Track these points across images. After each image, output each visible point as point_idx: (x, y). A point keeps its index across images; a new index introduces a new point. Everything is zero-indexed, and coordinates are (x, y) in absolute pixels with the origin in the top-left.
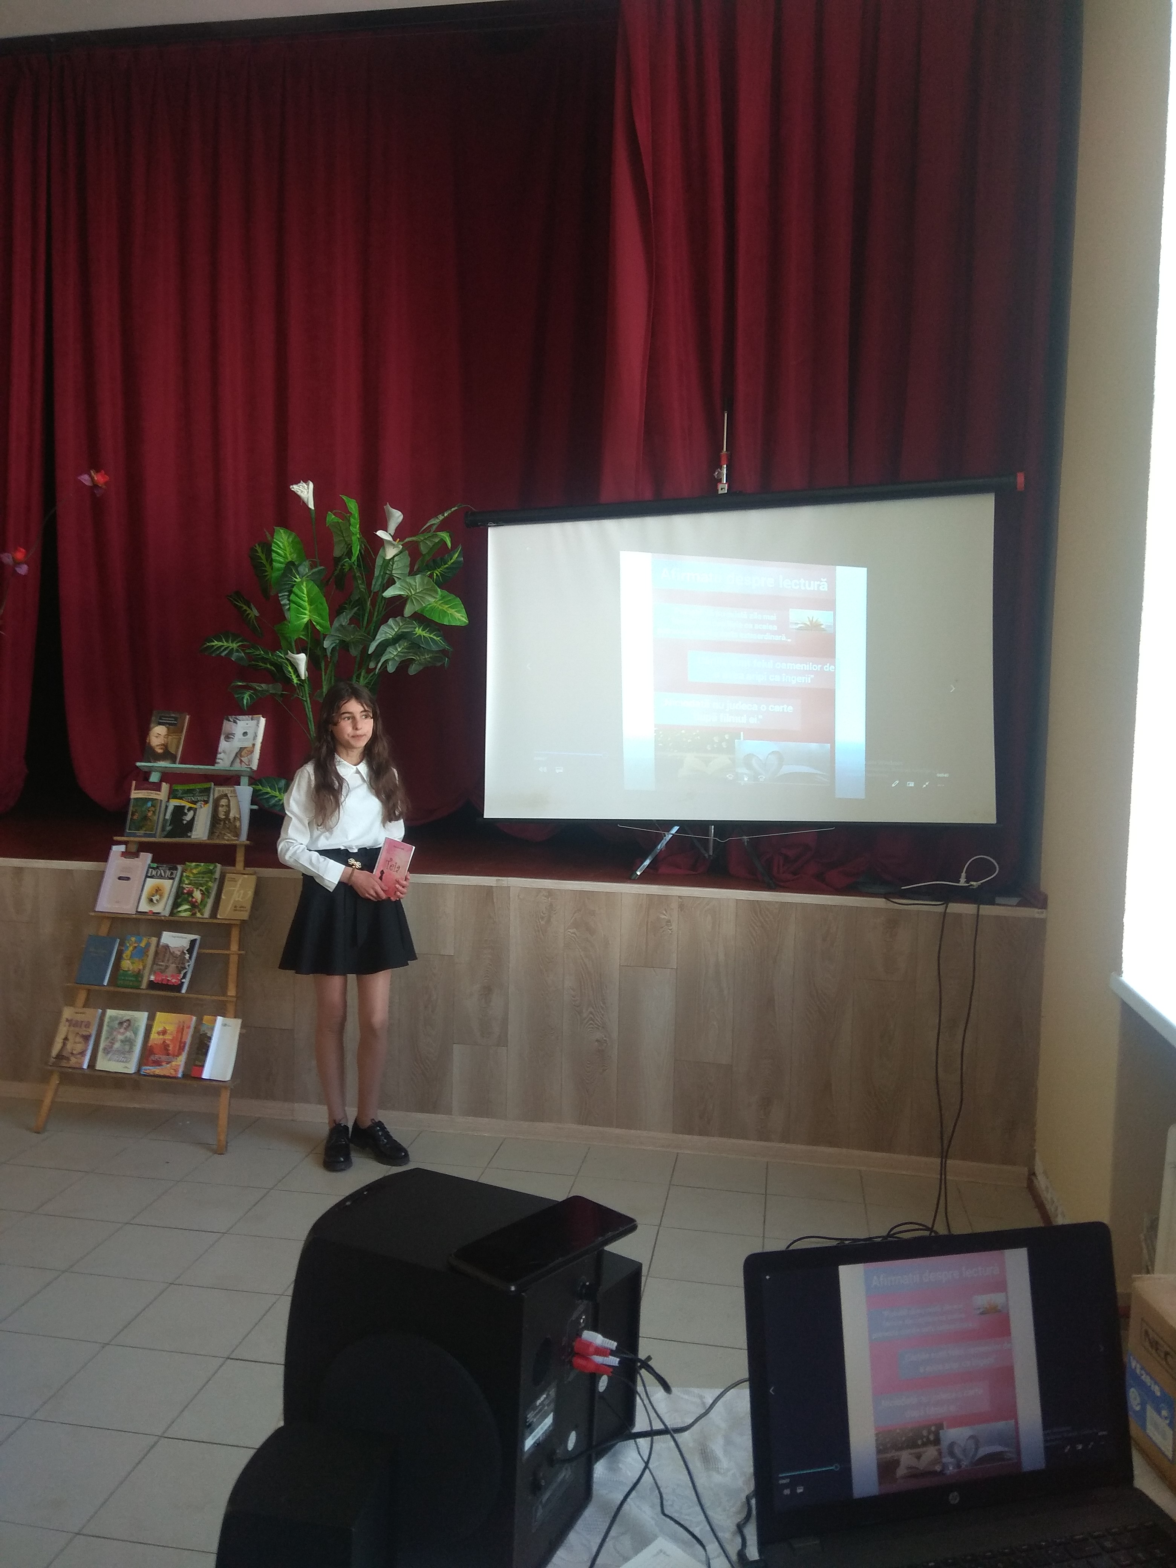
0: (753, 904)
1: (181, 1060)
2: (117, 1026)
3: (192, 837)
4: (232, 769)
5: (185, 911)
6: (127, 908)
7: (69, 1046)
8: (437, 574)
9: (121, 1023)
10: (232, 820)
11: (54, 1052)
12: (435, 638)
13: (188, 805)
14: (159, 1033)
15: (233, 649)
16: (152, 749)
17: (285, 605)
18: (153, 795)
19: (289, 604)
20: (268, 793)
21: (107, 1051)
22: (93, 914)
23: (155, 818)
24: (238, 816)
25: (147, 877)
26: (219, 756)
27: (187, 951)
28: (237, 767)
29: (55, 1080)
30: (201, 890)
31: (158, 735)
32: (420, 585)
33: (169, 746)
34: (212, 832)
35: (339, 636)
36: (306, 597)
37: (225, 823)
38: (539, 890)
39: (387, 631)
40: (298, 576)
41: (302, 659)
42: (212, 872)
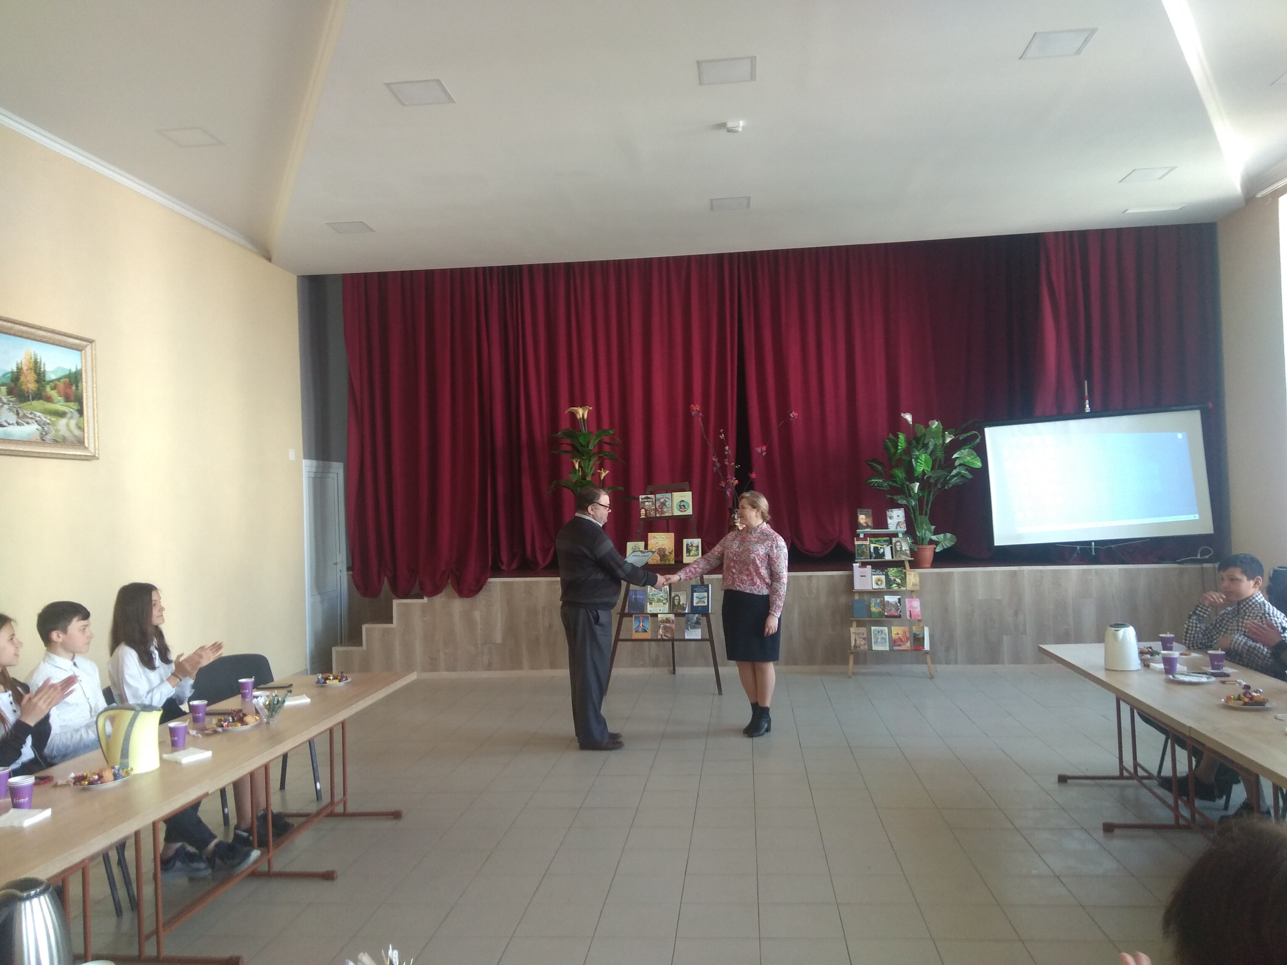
0: (1125, 570)
1: (911, 644)
3: (885, 558)
4: (897, 530)
5: (895, 587)
6: (868, 587)
7: (858, 642)
9: (879, 632)
10: (904, 551)
11: (852, 645)
12: (971, 473)
13: (880, 546)
14: (896, 634)
15: (881, 482)
16: (860, 525)
18: (863, 543)
19: (917, 463)
21: (876, 643)
22: (853, 591)
23: (868, 552)
24: (907, 549)
25: (872, 575)
26: (889, 525)
27: (897, 602)
28: (899, 529)
29: (852, 657)
30: (899, 578)
31: (862, 519)
32: (966, 452)
33: (867, 523)
34: (892, 556)
36: (924, 460)
38: (1037, 570)
41: (917, 485)
42: (898, 571)
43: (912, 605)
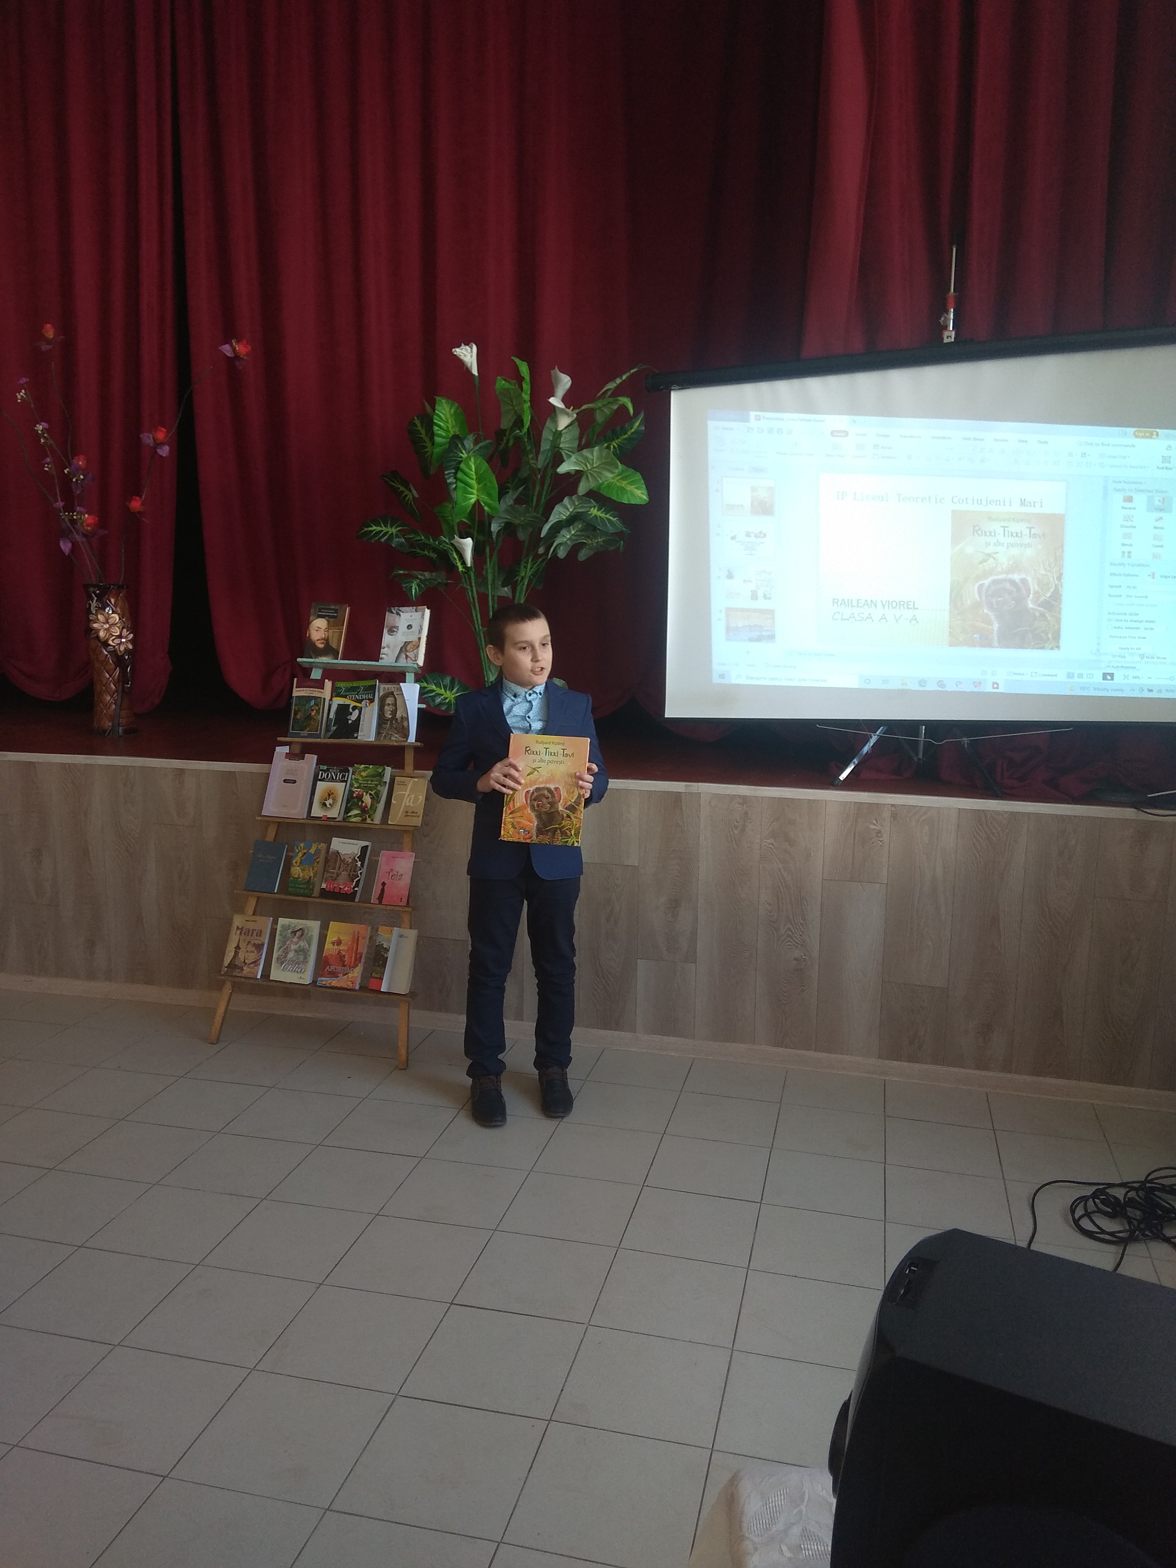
1: (357, 973)
2: (289, 935)
3: (359, 738)
4: (397, 664)
5: (356, 816)
6: (297, 813)
8: (614, 446)
10: (399, 720)
11: (227, 961)
12: (611, 518)
13: (353, 704)
14: (333, 943)
15: (392, 534)
16: (313, 644)
17: (451, 484)
18: (315, 693)
19: (456, 483)
20: (433, 691)
21: (281, 961)
22: (259, 818)
23: (319, 717)
24: (405, 715)
25: (316, 780)
27: (358, 858)
28: (402, 663)
29: (227, 989)
30: (370, 794)
31: (318, 628)
32: (597, 458)
33: (330, 640)
34: (378, 733)
35: (508, 519)
36: (474, 474)
37: (391, 723)
38: (733, 797)
39: (561, 512)
40: (464, 452)
41: (468, 544)
42: (381, 775)
43: (392, 870)
